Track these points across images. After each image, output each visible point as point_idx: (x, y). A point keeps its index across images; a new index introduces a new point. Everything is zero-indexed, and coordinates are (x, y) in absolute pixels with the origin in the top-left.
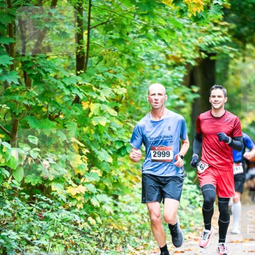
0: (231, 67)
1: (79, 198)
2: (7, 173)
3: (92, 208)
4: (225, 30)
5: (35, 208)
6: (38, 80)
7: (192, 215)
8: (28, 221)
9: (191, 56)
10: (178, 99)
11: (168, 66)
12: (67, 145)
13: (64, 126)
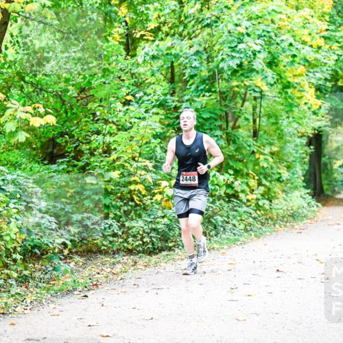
0: (330, 138)
1: (253, 201)
2: (217, 187)
3: (259, 206)
4: (328, 120)
5: (231, 205)
6: (234, 142)
7: (309, 211)
8: (227, 212)
9: (310, 132)
10: (303, 153)
11: (299, 137)
12: (248, 174)
13: (246, 165)
